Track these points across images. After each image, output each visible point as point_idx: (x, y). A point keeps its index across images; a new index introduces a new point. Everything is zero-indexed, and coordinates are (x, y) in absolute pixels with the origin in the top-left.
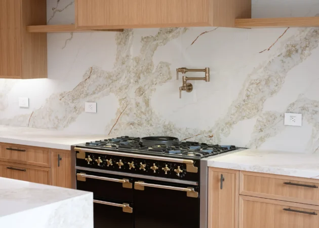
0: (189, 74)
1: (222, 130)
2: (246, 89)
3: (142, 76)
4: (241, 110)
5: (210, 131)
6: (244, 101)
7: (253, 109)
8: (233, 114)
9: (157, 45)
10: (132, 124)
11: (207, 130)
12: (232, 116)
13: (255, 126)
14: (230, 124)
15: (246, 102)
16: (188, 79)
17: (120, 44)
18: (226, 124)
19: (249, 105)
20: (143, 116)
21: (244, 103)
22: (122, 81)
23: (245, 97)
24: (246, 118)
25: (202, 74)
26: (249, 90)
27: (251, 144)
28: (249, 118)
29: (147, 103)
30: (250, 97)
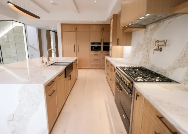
0: (160, 43)
1: (170, 71)
2: (184, 50)
3: (148, 45)
4: (180, 62)
5: (166, 70)
6: (182, 57)
7: (186, 62)
8: (176, 64)
9: (154, 32)
10: (144, 62)
11: (165, 69)
12: (176, 65)
13: (186, 72)
14: (174, 69)
15: (183, 58)
16: (159, 45)
17: (145, 33)
18: (172, 68)
19: (184, 60)
20: (147, 60)
21: (182, 59)
22: (144, 47)
23: (183, 55)
24: (182, 67)
25: (163, 43)
26: (186, 51)
27: (182, 82)
28: (183, 67)
29: (149, 55)
30: (186, 55)
